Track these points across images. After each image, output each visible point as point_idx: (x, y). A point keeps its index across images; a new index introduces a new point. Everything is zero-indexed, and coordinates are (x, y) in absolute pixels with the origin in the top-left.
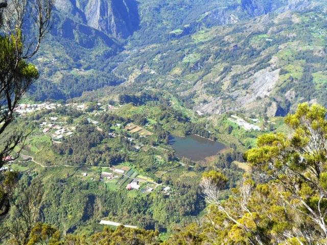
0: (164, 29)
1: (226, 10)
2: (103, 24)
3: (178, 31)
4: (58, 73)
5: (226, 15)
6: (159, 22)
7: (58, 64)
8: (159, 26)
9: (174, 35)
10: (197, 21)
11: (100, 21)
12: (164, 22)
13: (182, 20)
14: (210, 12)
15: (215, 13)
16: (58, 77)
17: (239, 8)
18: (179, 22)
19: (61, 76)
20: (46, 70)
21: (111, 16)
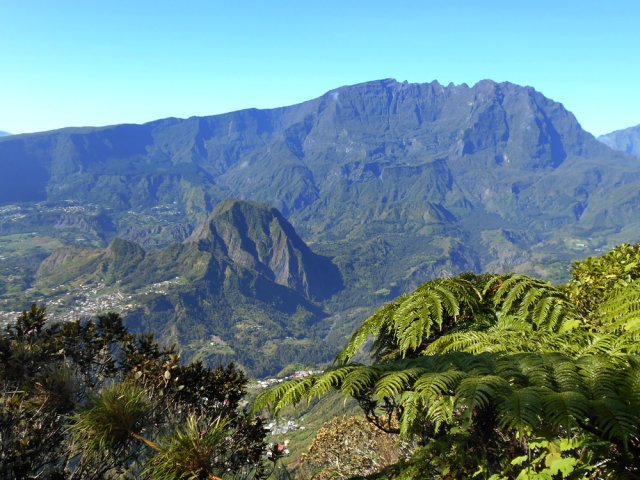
0: (364, 289)
1: (436, 264)
2: (293, 284)
3: (384, 291)
4: (269, 343)
5: (437, 270)
6: (355, 280)
7: (266, 331)
8: (357, 285)
9: (381, 296)
10: (404, 279)
11: (289, 280)
12: (362, 281)
13: (383, 278)
14: (417, 268)
15: (423, 268)
16: (270, 348)
17: (448, 263)
18: (380, 280)
19: (274, 347)
20: (253, 340)
21: (302, 273)
